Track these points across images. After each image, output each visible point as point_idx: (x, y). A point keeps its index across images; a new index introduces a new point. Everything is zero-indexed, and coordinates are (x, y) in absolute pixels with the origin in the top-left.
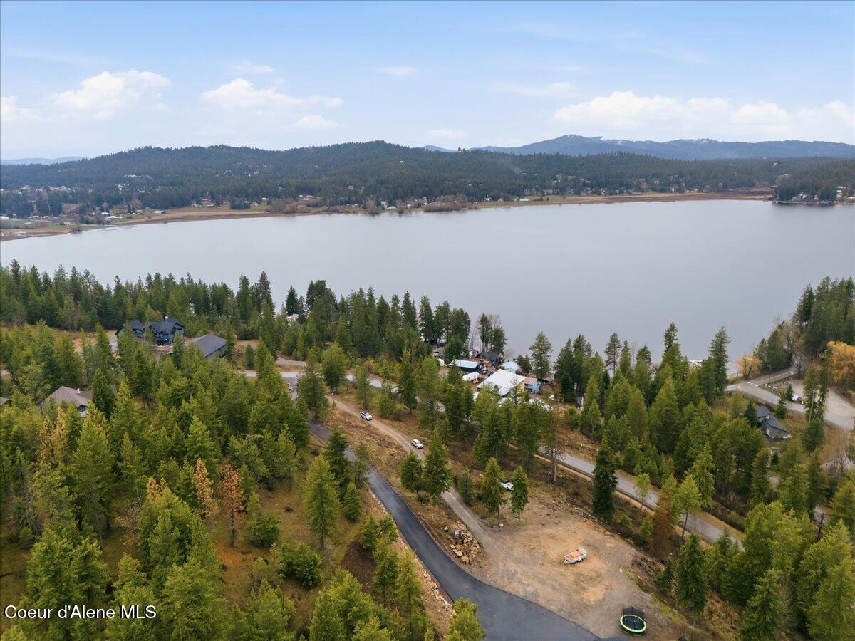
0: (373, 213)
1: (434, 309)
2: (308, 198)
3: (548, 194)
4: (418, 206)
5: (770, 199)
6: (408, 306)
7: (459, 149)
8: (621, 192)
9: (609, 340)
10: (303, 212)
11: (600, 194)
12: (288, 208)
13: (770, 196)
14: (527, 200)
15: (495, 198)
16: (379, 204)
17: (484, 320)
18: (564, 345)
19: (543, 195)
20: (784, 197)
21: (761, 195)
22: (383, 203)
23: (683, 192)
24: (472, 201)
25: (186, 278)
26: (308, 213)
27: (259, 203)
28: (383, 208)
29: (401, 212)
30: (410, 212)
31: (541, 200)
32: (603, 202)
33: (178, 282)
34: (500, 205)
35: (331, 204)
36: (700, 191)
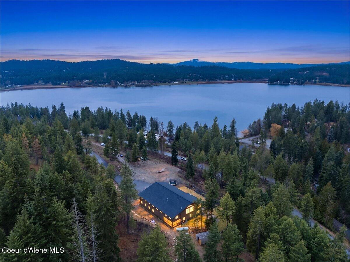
0: (114, 87)
1: (132, 116)
2: (86, 81)
3: (186, 81)
4: (133, 84)
5: (267, 83)
6: (122, 115)
7: (151, 63)
8: (213, 80)
9: (195, 124)
10: (84, 86)
11: (205, 81)
12: (77, 84)
13: (267, 82)
14: (177, 82)
15: (165, 82)
16: (116, 83)
17: (152, 119)
18: (179, 126)
19: (184, 81)
20: (272, 82)
21: (264, 81)
22: (119, 83)
23: (237, 80)
24: (155, 82)
25: (28, 105)
26: (86, 86)
27: (64, 83)
28: (118, 85)
29: (126, 87)
30: (130, 87)
31: (183, 82)
32: (207, 84)
33: (25, 107)
34: (167, 84)
35: (96, 83)
36: (243, 80)
